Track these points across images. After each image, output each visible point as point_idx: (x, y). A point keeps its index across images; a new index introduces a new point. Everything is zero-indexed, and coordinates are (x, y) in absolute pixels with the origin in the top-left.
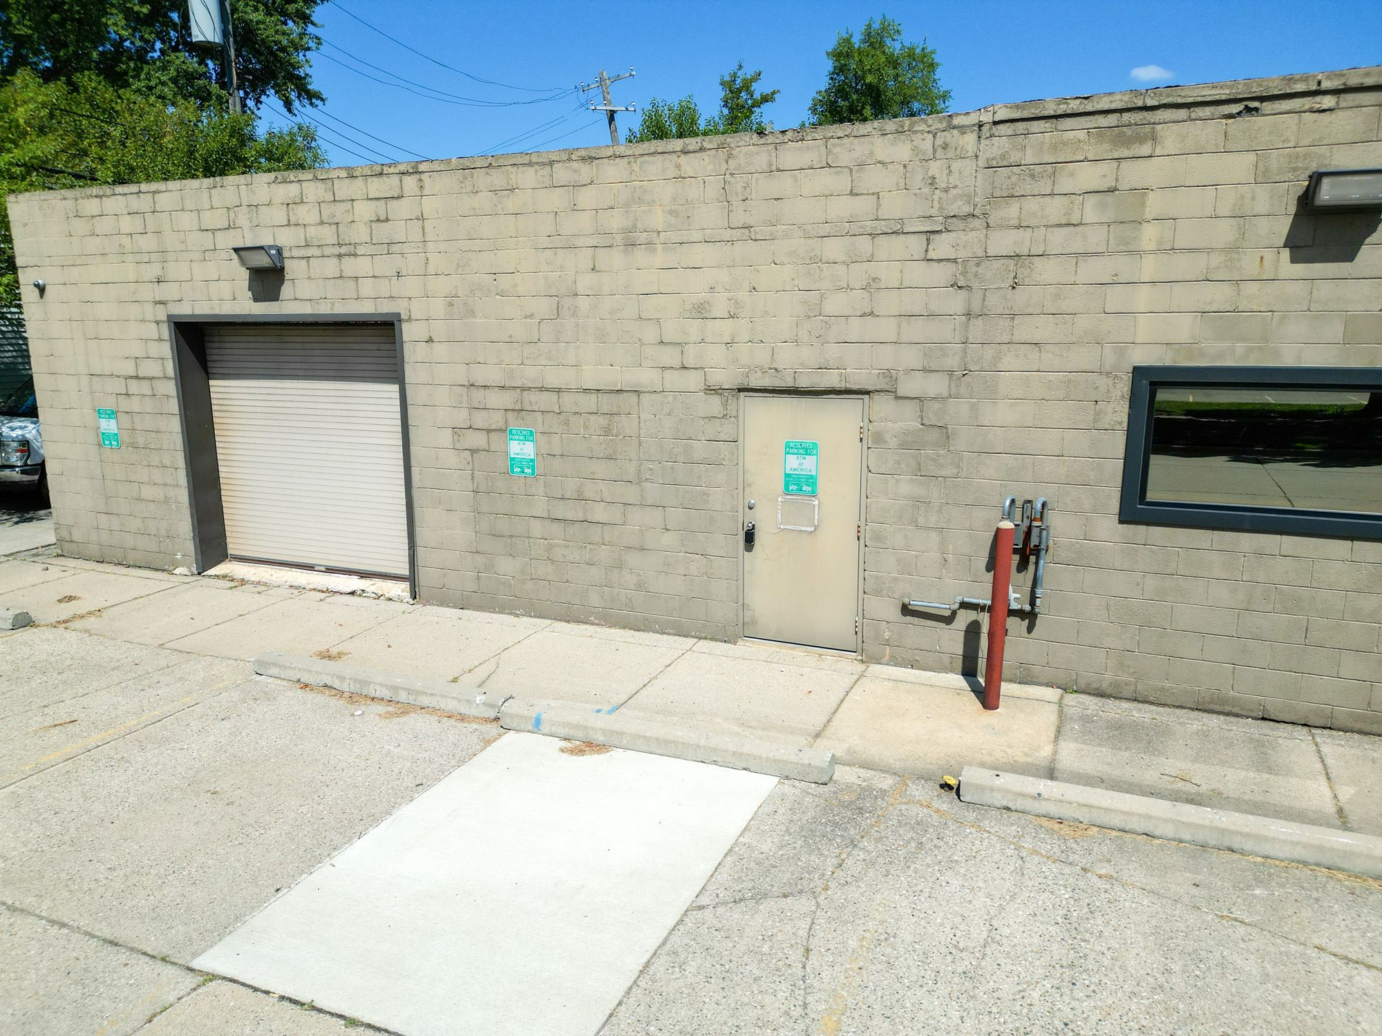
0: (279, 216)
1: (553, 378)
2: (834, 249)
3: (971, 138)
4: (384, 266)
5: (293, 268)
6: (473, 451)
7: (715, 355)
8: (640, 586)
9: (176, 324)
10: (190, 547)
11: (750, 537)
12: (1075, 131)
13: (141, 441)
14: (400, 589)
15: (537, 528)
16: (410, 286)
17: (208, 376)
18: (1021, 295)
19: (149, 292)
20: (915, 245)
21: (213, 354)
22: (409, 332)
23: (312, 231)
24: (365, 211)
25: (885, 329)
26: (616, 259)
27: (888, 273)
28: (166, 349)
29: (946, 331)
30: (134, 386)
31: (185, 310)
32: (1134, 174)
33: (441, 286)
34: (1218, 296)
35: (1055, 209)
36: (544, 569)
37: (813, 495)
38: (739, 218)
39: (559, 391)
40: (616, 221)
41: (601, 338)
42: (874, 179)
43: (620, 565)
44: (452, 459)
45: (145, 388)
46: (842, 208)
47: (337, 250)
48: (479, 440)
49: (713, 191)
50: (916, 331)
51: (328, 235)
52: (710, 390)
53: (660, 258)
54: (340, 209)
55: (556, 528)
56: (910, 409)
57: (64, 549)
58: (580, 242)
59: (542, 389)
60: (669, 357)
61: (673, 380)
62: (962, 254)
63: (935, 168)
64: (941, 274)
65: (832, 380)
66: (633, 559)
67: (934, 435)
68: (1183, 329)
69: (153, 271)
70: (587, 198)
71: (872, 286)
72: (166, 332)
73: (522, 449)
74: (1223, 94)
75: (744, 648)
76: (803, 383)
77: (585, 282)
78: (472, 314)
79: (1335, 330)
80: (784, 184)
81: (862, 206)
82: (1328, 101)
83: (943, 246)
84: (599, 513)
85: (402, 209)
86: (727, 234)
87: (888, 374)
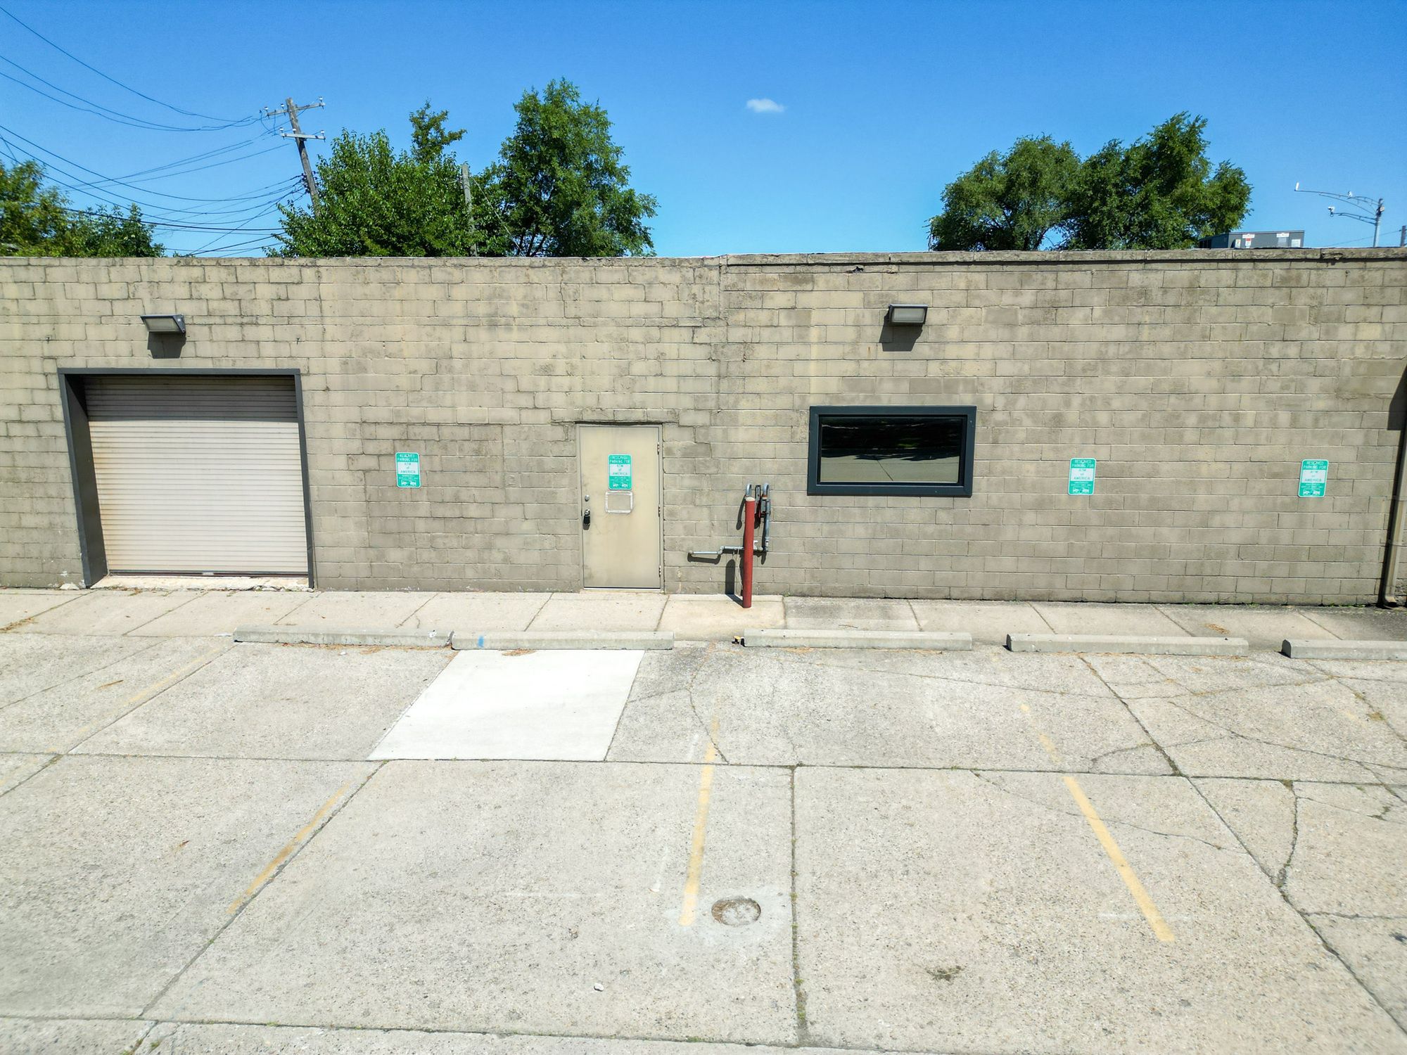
0: (183, 291)
1: (433, 415)
2: (636, 334)
3: (715, 273)
4: (284, 333)
5: (191, 332)
6: (365, 471)
7: (558, 399)
8: (506, 560)
9: (65, 375)
10: (79, 565)
11: (587, 521)
12: (772, 273)
13: (23, 476)
14: (303, 583)
15: (421, 525)
16: (309, 349)
17: (89, 418)
18: (748, 367)
19: (35, 349)
20: (686, 334)
22: (306, 383)
23: (214, 305)
24: (265, 291)
25: (671, 384)
26: (483, 335)
27: (671, 350)
28: (56, 398)
29: (706, 386)
30: (16, 430)
31: (78, 364)
32: (805, 300)
33: (336, 349)
34: (849, 368)
35: (764, 317)
36: (426, 555)
37: (629, 489)
38: (572, 311)
39: (438, 425)
40: (482, 309)
41: (472, 387)
42: (658, 292)
43: (489, 547)
44: (346, 478)
45: (30, 430)
46: (639, 309)
47: (239, 320)
48: (371, 463)
49: (552, 294)
50: (690, 385)
51: (231, 308)
52: (555, 423)
53: (515, 335)
54: (242, 291)
55: (437, 525)
56: (687, 434)
58: (454, 322)
59: (424, 424)
60: (525, 401)
61: (528, 416)
62: (714, 341)
63: (696, 289)
64: (702, 352)
65: (638, 415)
66: (500, 542)
67: (702, 449)
68: (833, 385)
69: (46, 330)
70: (458, 292)
71: (661, 357)
72: (55, 382)
73: (407, 467)
74: (846, 260)
75: (586, 594)
76: (620, 418)
77: (458, 349)
78: (365, 370)
79: (905, 387)
80: (602, 293)
81: (653, 309)
82: (894, 268)
83: (702, 336)
84: (473, 511)
85: (301, 292)
86: (564, 322)
87: (674, 412)
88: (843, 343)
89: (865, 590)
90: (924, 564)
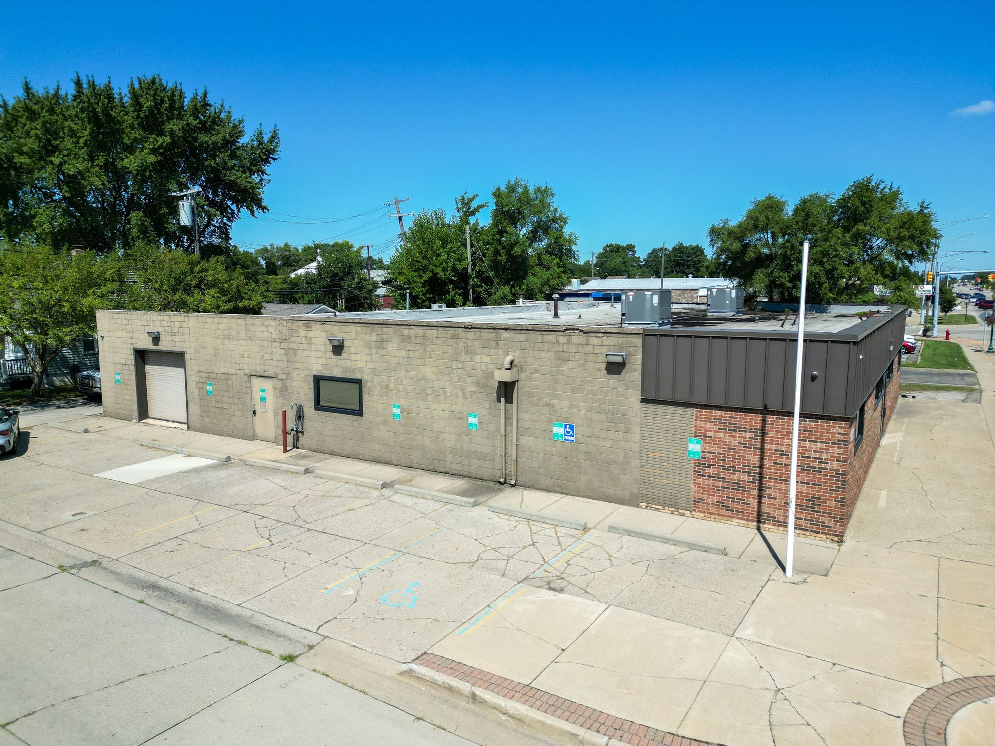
0: (158, 323)
1: (216, 370)
2: (265, 344)
3: (285, 322)
4: (181, 339)
5: (162, 337)
6: (200, 389)
7: (246, 366)
8: (234, 426)
9: (136, 350)
10: (136, 414)
11: (254, 412)
12: (300, 323)
13: (126, 382)
14: (185, 427)
15: (213, 410)
16: (186, 344)
17: (145, 364)
18: (296, 357)
19: (129, 341)
20: (278, 344)
21: (146, 358)
22: (187, 356)
23: (166, 328)
24: (177, 324)
25: (274, 363)
26: (227, 342)
27: (274, 350)
28: (132, 357)
29: (284, 364)
30: (125, 367)
31: (137, 346)
32: (310, 334)
33: (193, 345)
34: (323, 361)
35: (299, 339)
36: (215, 421)
37: (265, 402)
38: (248, 335)
39: (217, 373)
40: (226, 333)
41: (225, 361)
42: (271, 329)
43: (230, 420)
44: (196, 390)
45: (127, 367)
46: (266, 334)
47: (171, 334)
48: (201, 385)
49: (243, 328)
50: (280, 364)
51: (169, 329)
52: (246, 375)
53: (235, 342)
54: (172, 323)
55: (217, 409)
56: (280, 382)
57: (106, 414)
58: (220, 337)
59: (213, 373)
60: (237, 366)
61: (239, 372)
62: (286, 347)
63: (280, 328)
64: (283, 351)
65: (266, 375)
66: (233, 418)
67: (284, 389)
68: (320, 367)
69: (130, 335)
70: (221, 326)
71: (272, 353)
72: (132, 352)
73: (210, 388)
74: (319, 320)
75: (255, 442)
76: (261, 375)
77: (221, 346)
78: (199, 352)
79: (340, 370)
80: (255, 328)
81: (269, 334)
82: (334, 323)
83: (283, 345)
84: (226, 406)
85: (185, 325)
86: (247, 338)
87: (276, 374)
88: (321, 351)
89: (333, 452)
90: (351, 443)
